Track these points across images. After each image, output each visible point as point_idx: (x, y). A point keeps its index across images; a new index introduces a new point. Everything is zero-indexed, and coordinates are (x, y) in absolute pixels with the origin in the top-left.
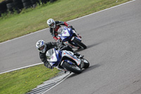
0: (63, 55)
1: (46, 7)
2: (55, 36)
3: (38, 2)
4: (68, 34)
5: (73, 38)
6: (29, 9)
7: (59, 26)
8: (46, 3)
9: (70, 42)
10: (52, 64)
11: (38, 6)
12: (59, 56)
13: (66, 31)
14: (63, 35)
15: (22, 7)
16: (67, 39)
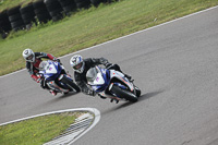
0: (112, 76)
1: (47, 29)
2: (34, 74)
3: (35, 21)
4: (54, 71)
5: (62, 77)
6: (20, 32)
7: (40, 60)
8: (46, 22)
9: (57, 82)
10: (95, 88)
11: (34, 28)
12: (107, 77)
13: (52, 66)
14: (48, 71)
15: (8, 29)
16: (53, 77)
